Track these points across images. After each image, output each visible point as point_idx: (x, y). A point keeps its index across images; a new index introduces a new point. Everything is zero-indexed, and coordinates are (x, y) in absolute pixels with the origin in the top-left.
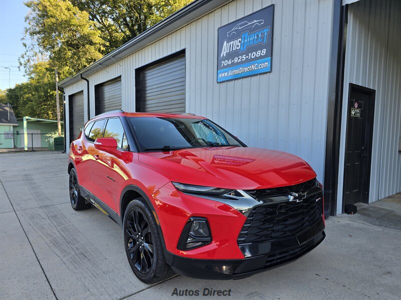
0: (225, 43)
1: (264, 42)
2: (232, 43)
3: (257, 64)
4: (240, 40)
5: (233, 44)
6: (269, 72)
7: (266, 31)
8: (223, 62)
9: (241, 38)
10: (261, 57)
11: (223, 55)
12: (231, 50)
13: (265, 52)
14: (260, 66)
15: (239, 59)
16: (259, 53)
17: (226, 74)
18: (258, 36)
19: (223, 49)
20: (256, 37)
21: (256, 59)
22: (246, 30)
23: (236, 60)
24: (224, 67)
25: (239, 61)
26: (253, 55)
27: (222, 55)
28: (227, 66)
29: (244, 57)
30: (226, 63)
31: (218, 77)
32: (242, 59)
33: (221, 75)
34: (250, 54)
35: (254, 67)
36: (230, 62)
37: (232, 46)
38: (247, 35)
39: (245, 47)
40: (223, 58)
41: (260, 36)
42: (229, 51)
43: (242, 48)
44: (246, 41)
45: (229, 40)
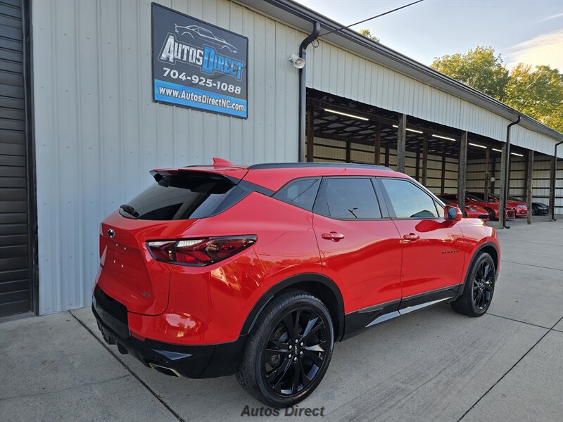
0: (171, 40)
1: (238, 77)
2: (186, 48)
3: (229, 101)
5: (188, 52)
6: (245, 119)
7: (240, 65)
8: (168, 70)
9: (204, 50)
10: (233, 95)
11: (168, 59)
13: (239, 90)
14: (234, 106)
15: (200, 80)
16: (231, 88)
17: (176, 93)
18: (230, 65)
19: (167, 47)
20: (226, 64)
21: (227, 93)
22: (211, 44)
23: (195, 79)
24: (169, 79)
25: (201, 83)
26: (224, 86)
27: (164, 56)
28: (178, 81)
29: (210, 83)
30: (174, 74)
31: (156, 91)
32: (205, 83)
33: (162, 90)
34: (219, 83)
35: (225, 103)
36: (183, 77)
37: (186, 52)
38: (212, 53)
39: (211, 68)
40: (167, 63)
41: (232, 66)
42: (179, 57)
43: (205, 67)
44: (211, 60)
45: (178, 40)
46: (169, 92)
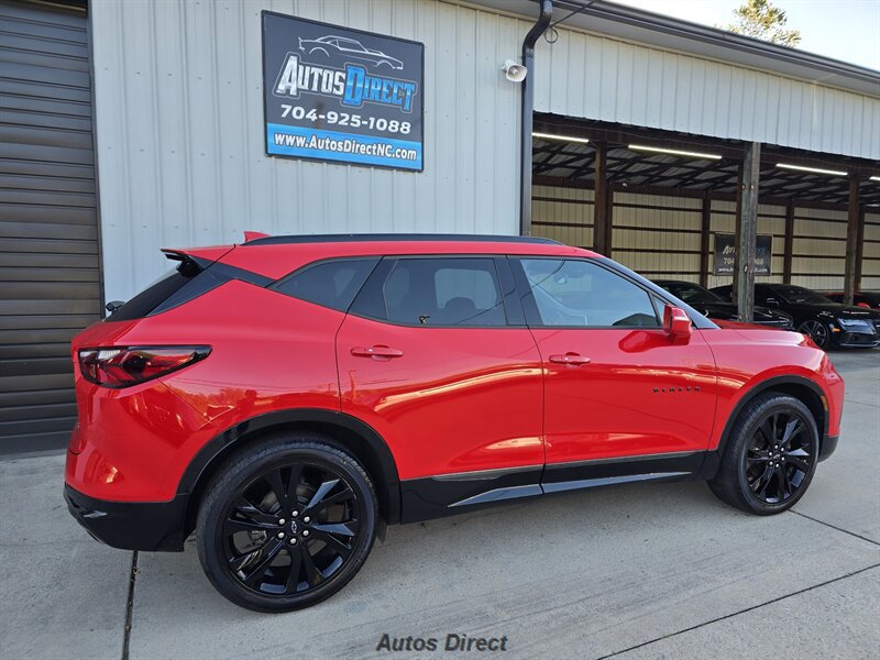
0: (292, 62)
1: (407, 107)
2: (317, 71)
3: (390, 147)
4: (344, 76)
5: (320, 77)
6: (419, 171)
7: (410, 89)
8: (289, 108)
9: (346, 72)
10: (398, 135)
11: (288, 91)
12: (315, 88)
13: (408, 128)
14: (399, 154)
15: (340, 118)
16: (394, 126)
17: (301, 141)
18: (391, 90)
19: (286, 74)
20: (385, 89)
21: (387, 134)
23: (332, 117)
24: (290, 120)
25: (342, 123)
26: (381, 124)
27: (282, 87)
28: (305, 122)
29: (357, 121)
30: (298, 113)
31: (270, 140)
32: (350, 121)
33: (279, 139)
34: (372, 119)
35: (383, 150)
36: (312, 116)
37: (316, 78)
38: (361, 74)
39: (358, 98)
40: (287, 98)
41: (395, 91)
42: (306, 87)
43: (348, 97)
44: (359, 85)
45: (305, 60)
46: (290, 140)
